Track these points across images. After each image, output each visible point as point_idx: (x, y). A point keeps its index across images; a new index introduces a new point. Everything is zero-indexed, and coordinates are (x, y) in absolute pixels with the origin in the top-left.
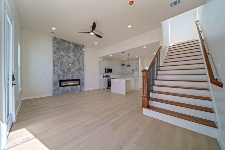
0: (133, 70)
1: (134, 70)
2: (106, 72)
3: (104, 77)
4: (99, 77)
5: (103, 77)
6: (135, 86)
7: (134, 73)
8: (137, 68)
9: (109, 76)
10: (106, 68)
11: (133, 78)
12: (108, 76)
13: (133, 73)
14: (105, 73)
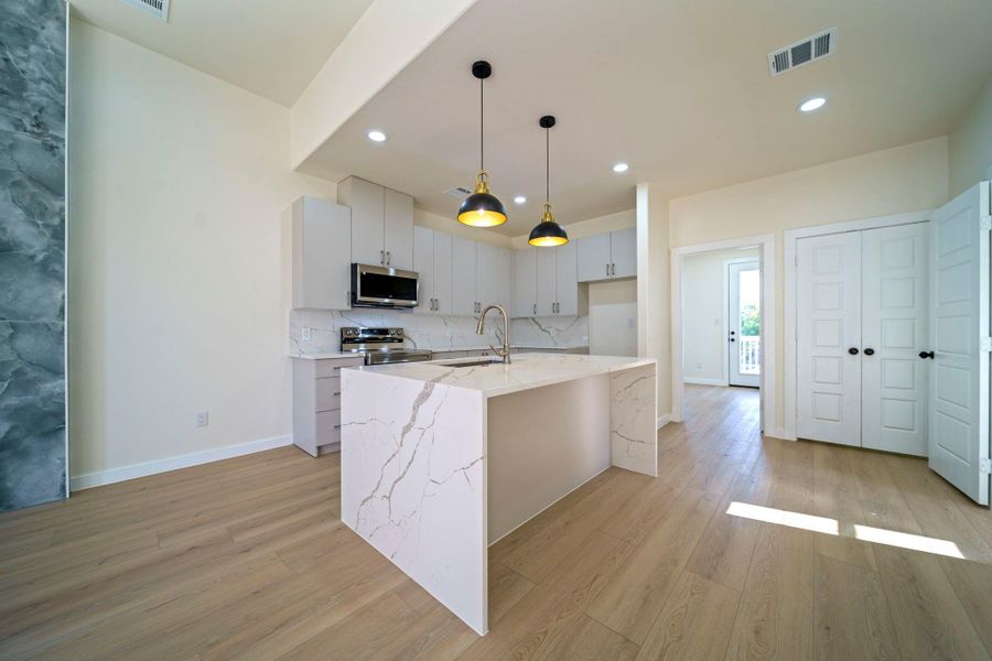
0: (584, 286)
1: (593, 291)
2: (354, 301)
3: (348, 339)
4: (294, 339)
5: (336, 340)
6: (613, 432)
7: (596, 310)
8: (618, 275)
9: (399, 331)
10: (354, 267)
11: (585, 351)
12: (384, 331)
13: (584, 311)
14: (345, 304)
